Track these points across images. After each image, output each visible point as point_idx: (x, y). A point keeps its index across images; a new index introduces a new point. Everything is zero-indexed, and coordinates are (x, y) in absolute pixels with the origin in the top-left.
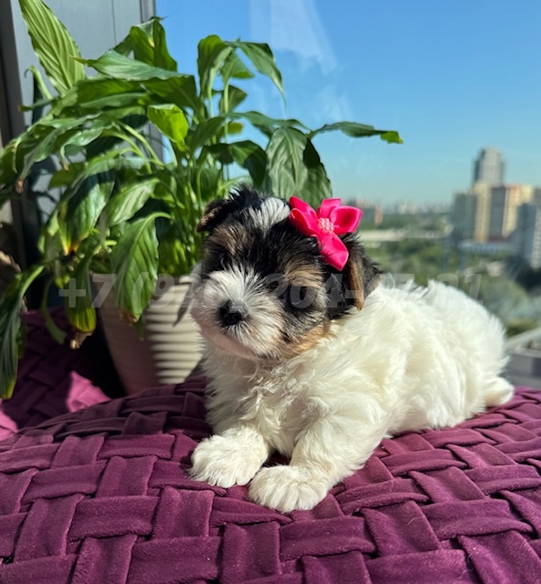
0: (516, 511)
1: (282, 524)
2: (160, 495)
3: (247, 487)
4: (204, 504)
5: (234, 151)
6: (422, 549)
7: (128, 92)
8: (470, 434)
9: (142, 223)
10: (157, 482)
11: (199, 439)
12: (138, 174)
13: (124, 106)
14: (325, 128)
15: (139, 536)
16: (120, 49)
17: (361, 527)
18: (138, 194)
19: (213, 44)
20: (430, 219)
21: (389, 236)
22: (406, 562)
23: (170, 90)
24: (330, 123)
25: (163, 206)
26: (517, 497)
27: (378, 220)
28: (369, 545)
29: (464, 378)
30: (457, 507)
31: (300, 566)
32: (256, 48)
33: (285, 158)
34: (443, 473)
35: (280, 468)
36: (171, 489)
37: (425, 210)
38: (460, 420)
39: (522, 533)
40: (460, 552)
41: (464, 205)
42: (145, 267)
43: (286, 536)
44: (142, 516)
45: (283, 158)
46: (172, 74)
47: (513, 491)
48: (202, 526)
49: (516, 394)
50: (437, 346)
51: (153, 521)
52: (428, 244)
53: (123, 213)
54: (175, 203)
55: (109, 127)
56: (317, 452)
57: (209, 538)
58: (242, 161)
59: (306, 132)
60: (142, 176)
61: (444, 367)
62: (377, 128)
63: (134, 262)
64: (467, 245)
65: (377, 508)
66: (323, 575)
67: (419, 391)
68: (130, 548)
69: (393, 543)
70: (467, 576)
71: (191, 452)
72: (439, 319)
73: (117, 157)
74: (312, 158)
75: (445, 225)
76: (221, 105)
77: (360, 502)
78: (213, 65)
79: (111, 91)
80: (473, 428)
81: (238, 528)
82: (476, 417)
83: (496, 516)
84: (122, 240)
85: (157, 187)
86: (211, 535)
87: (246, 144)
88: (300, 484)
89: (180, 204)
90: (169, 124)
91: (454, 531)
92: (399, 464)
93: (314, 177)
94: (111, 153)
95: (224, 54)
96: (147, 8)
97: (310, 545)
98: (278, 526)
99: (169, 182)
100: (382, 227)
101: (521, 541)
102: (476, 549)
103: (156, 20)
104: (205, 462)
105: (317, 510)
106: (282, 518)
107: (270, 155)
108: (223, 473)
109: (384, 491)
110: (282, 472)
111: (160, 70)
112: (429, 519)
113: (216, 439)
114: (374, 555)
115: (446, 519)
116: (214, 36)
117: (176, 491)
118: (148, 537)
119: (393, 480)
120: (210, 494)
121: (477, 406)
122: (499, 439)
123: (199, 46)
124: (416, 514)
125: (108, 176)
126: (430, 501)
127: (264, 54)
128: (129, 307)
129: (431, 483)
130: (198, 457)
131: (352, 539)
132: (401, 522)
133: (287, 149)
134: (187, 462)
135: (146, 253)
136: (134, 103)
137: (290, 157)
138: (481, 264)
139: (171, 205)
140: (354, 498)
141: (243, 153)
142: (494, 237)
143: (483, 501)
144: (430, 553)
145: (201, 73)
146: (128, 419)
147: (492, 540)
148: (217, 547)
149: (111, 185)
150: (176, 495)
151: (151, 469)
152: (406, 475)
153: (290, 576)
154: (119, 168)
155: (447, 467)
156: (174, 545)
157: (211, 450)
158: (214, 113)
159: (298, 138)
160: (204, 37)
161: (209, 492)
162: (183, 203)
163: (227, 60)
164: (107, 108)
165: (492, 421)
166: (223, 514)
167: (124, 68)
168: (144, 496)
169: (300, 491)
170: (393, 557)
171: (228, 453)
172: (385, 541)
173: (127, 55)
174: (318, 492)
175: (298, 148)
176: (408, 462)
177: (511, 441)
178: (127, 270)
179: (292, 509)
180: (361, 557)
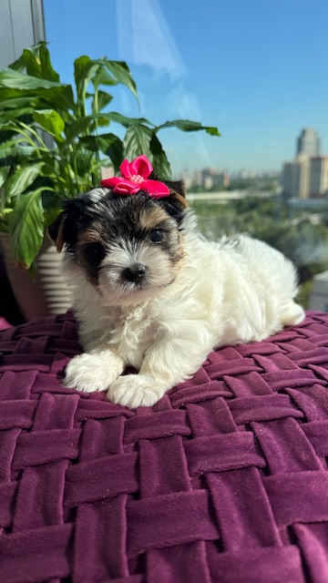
0: (294, 403)
1: (128, 417)
2: (39, 399)
3: (106, 392)
4: (71, 404)
5: (99, 141)
6: (224, 431)
7: (23, 96)
8: (270, 346)
9: (31, 196)
10: (37, 389)
11: (72, 356)
12: (30, 158)
13: (20, 108)
14: (168, 124)
15: (23, 429)
16: (15, 66)
17: (183, 418)
18: (28, 174)
19: (85, 62)
20: (266, 182)
21: (235, 195)
22: (211, 441)
23: (53, 95)
24: (171, 120)
25: (49, 183)
26: (295, 392)
27: (226, 183)
28: (187, 430)
29: (264, 304)
30: (251, 400)
31: (137, 447)
32: (116, 65)
33: (136, 147)
34: (246, 376)
35: (131, 377)
36: (47, 394)
37: (261, 176)
38: (265, 336)
39: (296, 418)
40: (250, 433)
41: (291, 172)
42: (33, 228)
43: (128, 427)
44: (25, 415)
45: (134, 147)
46: (55, 84)
47: (294, 388)
48: (68, 421)
49: (308, 316)
50: (242, 282)
51: (33, 418)
52: (265, 200)
53: (17, 188)
54: (57, 179)
55: (7, 124)
56: (160, 365)
57: (73, 429)
58: (105, 149)
59: (151, 127)
60: (33, 160)
61: (248, 297)
62: (204, 125)
63: (25, 225)
64: (294, 201)
65: (197, 402)
66: (153, 452)
67: (231, 314)
68: (16, 437)
69: (204, 428)
70: (255, 450)
71: (65, 367)
72: (244, 263)
73: (13, 146)
74: (156, 147)
75: (277, 186)
76: (93, 105)
77: (185, 399)
78: (86, 76)
79: (10, 96)
80: (273, 342)
81: (96, 422)
82: (277, 334)
83: (280, 406)
84: (17, 208)
85: (43, 169)
86: (75, 427)
87: (109, 136)
88: (145, 388)
89: (61, 179)
90: (51, 123)
91: (247, 418)
92: (216, 371)
93: (158, 161)
94: (10, 143)
95: (95, 68)
96: (38, 32)
97: (146, 432)
98: (125, 419)
99: (53, 165)
100: (229, 189)
101: (295, 425)
102: (262, 430)
103: (43, 44)
104: (75, 374)
105: (155, 407)
106: (128, 412)
107: (125, 145)
108: (88, 383)
109: (203, 391)
110: (133, 381)
111: (45, 82)
112: (231, 409)
113: (85, 357)
114: (190, 437)
115: (243, 409)
116: (85, 56)
117: (51, 396)
118: (29, 430)
119: (211, 382)
120: (76, 397)
121: (276, 326)
122: (290, 350)
123: (75, 64)
124: (222, 406)
125: (6, 161)
126: (234, 397)
127: (123, 69)
128: (22, 258)
129: (237, 384)
130: (70, 370)
131: (176, 427)
132: (212, 412)
133: (138, 141)
134: (62, 374)
135: (35, 218)
136: (27, 105)
137: (140, 147)
138: (305, 216)
139: (56, 181)
140: (182, 396)
141: (106, 143)
142: (314, 194)
143: (270, 396)
144: (229, 434)
145: (77, 82)
146: (19, 342)
147: (274, 424)
148: (78, 436)
149: (8, 168)
150: (51, 398)
151: (33, 380)
152: (220, 378)
153: (129, 454)
154: (14, 155)
155: (249, 372)
156: (48, 435)
157: (79, 366)
158: (88, 112)
159: (145, 132)
160: (78, 57)
161: (76, 395)
162: (64, 178)
163: (98, 72)
164: (7, 109)
165: (287, 337)
166: (85, 411)
167: (17, 80)
168: (27, 400)
169: (144, 393)
170: (202, 438)
171: (93, 367)
172: (198, 427)
173: (21, 72)
174: (157, 394)
175: (146, 140)
176: (223, 369)
177: (299, 351)
178: (20, 230)
179: (137, 405)
180: (180, 438)
